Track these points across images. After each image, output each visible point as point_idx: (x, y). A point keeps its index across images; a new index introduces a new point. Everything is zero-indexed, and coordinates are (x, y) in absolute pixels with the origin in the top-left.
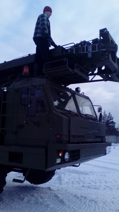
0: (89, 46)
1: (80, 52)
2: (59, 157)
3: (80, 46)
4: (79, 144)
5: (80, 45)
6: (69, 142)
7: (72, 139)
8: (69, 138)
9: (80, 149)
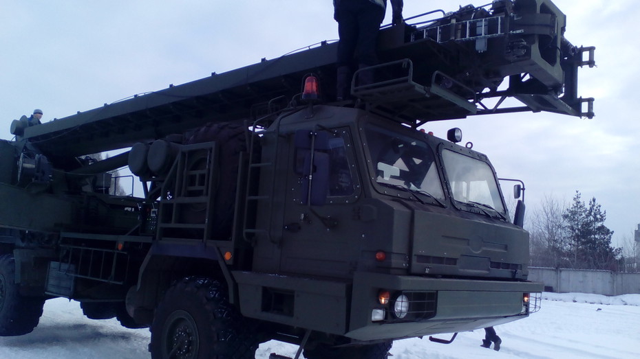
0: (478, 21)
1: (453, 38)
2: (380, 306)
3: (454, 21)
4: (436, 278)
5: (454, 18)
6: (408, 272)
7: (416, 265)
8: (410, 262)
9: (437, 291)
